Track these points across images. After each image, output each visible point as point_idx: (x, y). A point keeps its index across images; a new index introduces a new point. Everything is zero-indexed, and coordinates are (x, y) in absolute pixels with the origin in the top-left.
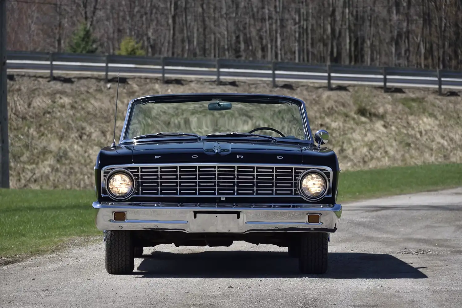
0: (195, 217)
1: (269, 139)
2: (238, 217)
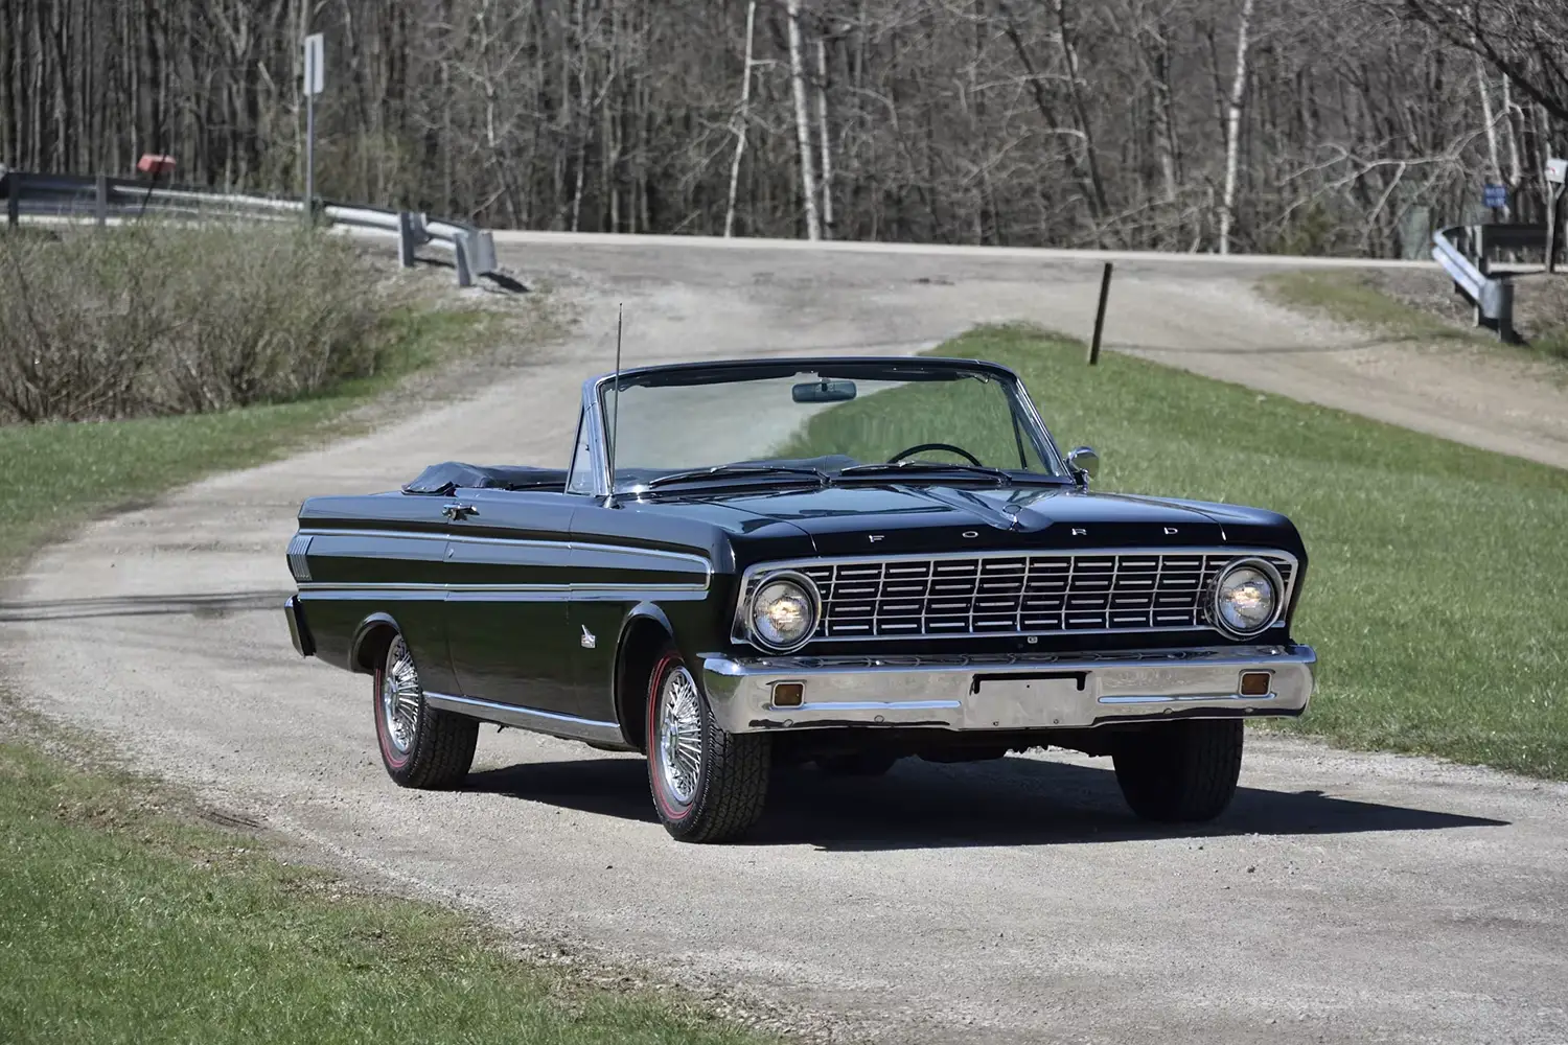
0: (976, 689)
1: (990, 477)
2: (1081, 687)
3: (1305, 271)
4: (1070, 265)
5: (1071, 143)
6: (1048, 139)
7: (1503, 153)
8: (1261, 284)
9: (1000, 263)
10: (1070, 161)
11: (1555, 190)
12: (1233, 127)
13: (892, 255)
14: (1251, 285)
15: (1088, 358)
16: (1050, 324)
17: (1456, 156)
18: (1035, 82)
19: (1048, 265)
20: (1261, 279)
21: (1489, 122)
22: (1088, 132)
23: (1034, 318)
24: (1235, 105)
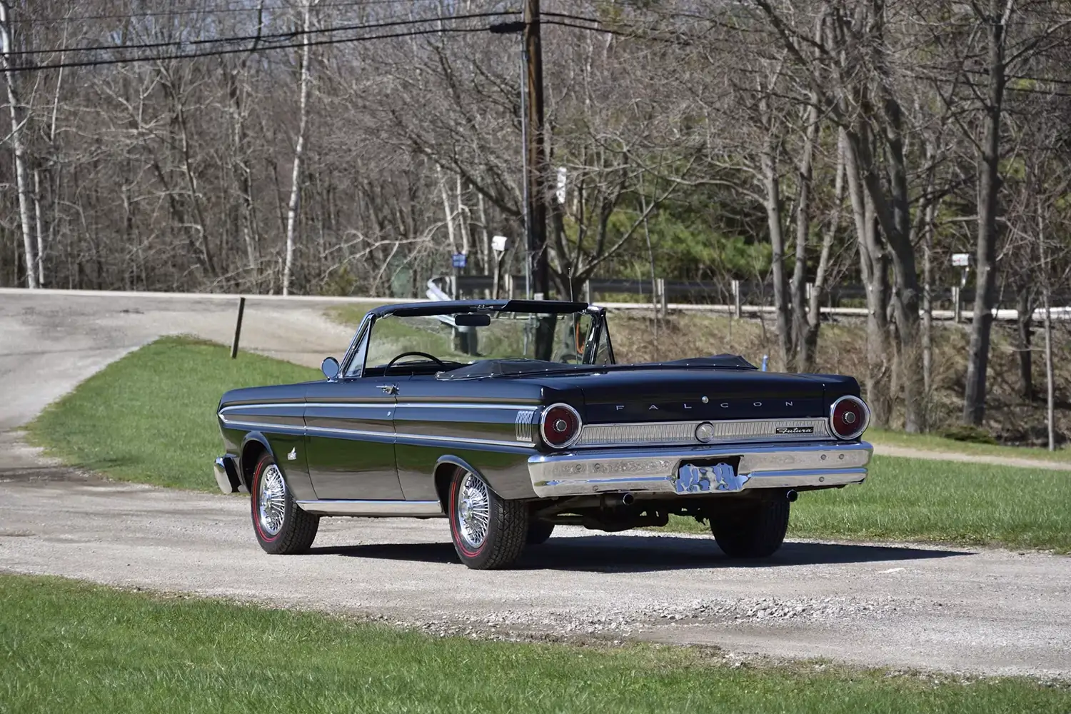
3: (351, 304)
4: (211, 302)
5: (193, 232)
6: (180, 229)
7: (458, 236)
8: (327, 312)
9: (170, 301)
10: (192, 243)
11: (499, 255)
12: (291, 222)
13: (103, 297)
14: (321, 312)
15: (231, 354)
16: (203, 336)
17: (429, 238)
18: (171, 195)
19: (199, 302)
20: (327, 309)
21: (449, 218)
22: (204, 226)
23: (194, 332)
24: (291, 209)
